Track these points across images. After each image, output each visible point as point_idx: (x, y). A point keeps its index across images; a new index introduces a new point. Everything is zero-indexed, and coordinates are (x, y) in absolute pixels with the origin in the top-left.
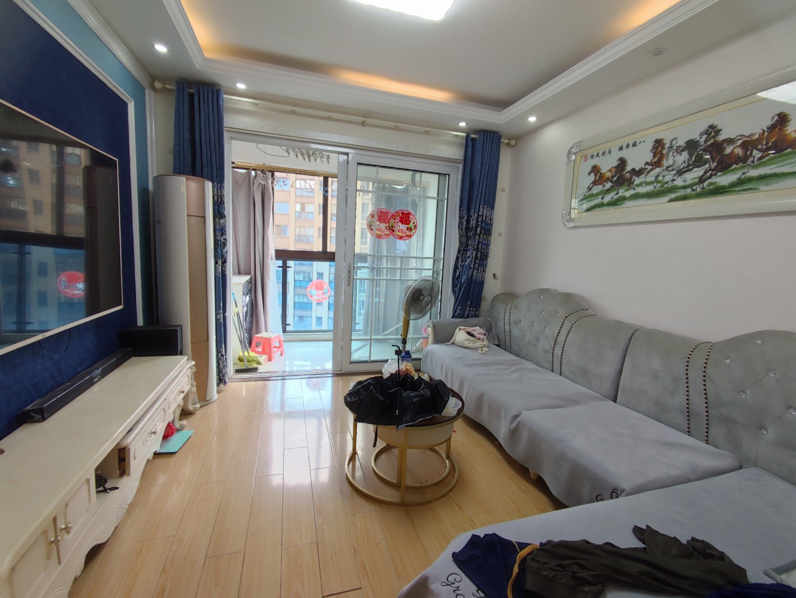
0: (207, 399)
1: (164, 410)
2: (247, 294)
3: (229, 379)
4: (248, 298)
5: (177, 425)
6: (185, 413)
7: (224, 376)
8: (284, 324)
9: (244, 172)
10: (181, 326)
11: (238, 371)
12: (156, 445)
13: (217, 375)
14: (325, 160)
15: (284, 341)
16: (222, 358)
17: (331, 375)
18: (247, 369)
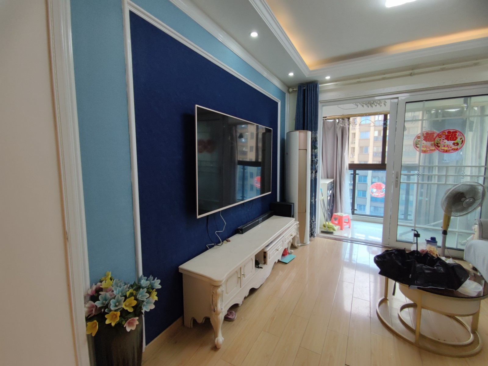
0: (304, 243)
1: (283, 241)
2: (331, 190)
3: (316, 235)
4: (331, 192)
5: (289, 251)
6: (293, 247)
7: (313, 232)
8: (353, 209)
9: (332, 121)
10: (294, 203)
11: (323, 232)
12: (279, 257)
13: (310, 231)
14: (383, 104)
15: (351, 220)
16: (313, 223)
17: (381, 246)
18: (327, 232)
